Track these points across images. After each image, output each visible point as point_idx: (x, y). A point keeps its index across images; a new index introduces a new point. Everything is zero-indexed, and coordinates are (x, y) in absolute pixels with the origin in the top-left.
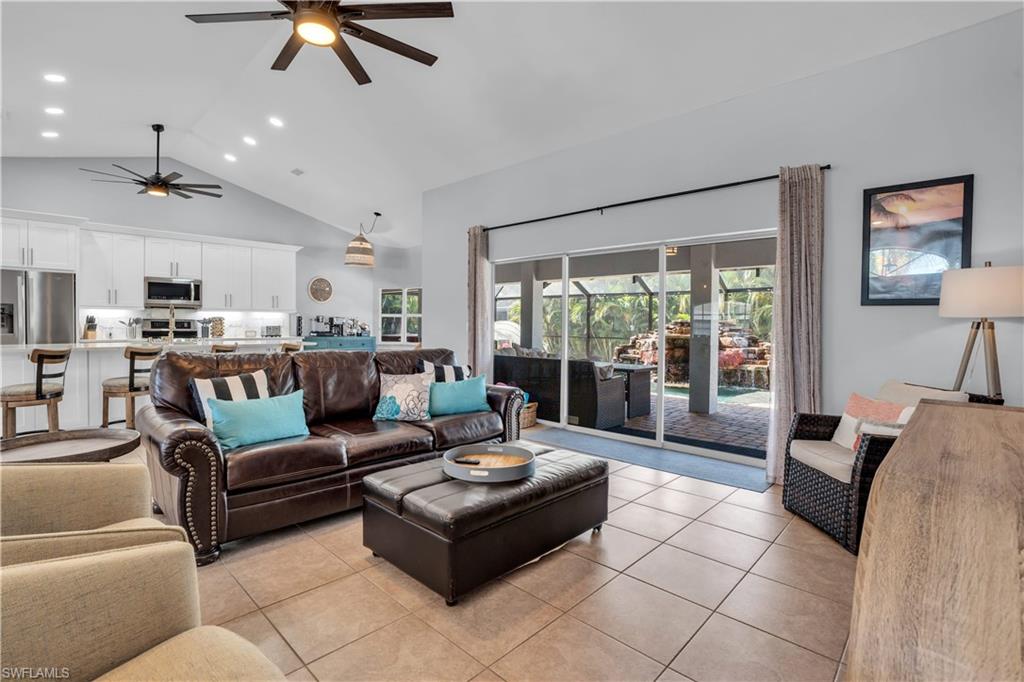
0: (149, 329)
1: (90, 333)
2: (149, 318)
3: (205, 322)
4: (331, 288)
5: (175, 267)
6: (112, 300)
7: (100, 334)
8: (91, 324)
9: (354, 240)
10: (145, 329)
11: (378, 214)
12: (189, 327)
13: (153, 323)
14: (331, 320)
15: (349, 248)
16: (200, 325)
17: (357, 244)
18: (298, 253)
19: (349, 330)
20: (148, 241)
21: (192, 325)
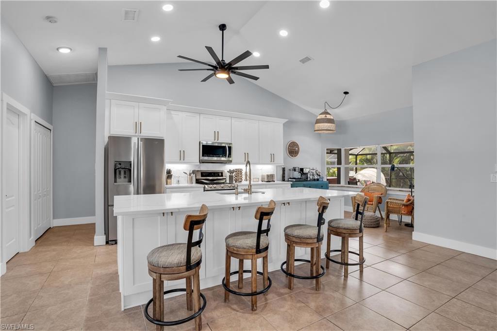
0: (199, 177)
1: (169, 180)
2: (199, 170)
3: (231, 172)
4: (299, 149)
5: (217, 134)
6: (182, 157)
7: (173, 180)
8: (169, 174)
9: (321, 114)
10: (198, 178)
11: (346, 93)
12: (222, 176)
13: (202, 173)
14: (302, 170)
15: (317, 120)
16: (228, 174)
17: (323, 116)
18: (284, 125)
19: (311, 177)
20: (202, 116)
21: (224, 175)
